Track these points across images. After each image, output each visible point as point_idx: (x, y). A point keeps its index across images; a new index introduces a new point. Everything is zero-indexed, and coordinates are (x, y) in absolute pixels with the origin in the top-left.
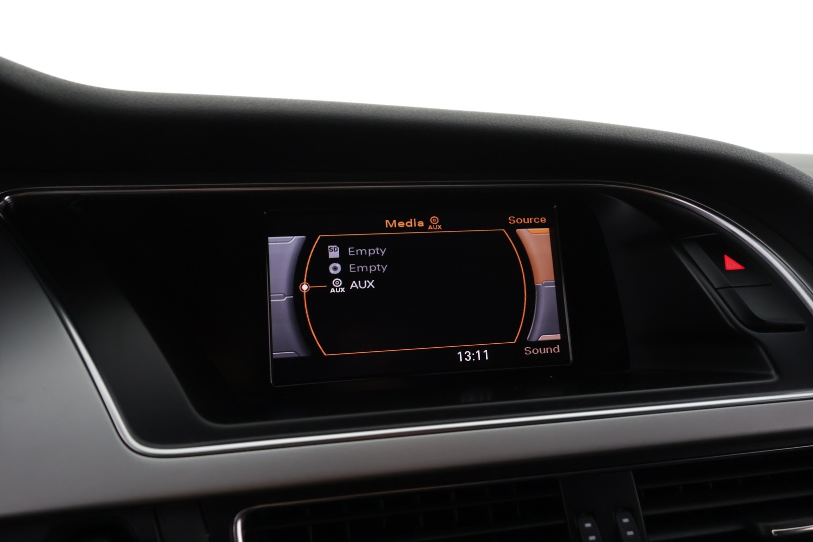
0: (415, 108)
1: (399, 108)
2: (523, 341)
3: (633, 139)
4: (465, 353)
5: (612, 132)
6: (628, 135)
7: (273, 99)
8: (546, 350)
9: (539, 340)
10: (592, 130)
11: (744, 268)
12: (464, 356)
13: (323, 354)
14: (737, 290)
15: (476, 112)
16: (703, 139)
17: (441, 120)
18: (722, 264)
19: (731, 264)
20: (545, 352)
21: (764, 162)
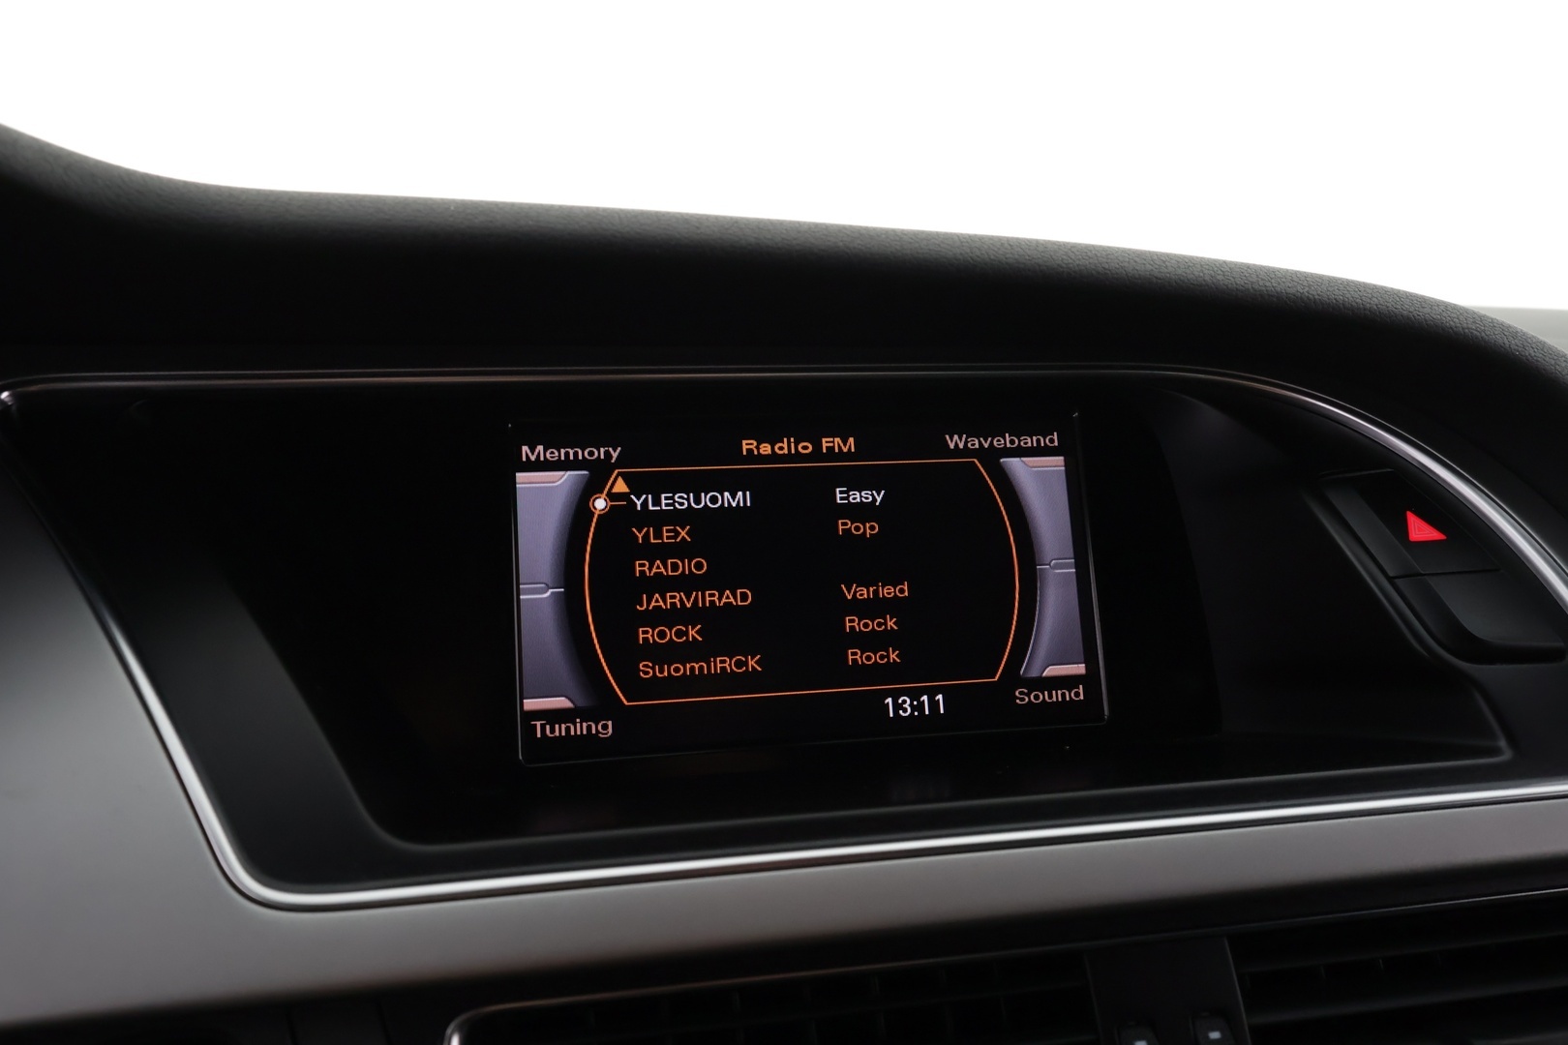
0: (805, 223)
1: (771, 222)
2: (1013, 677)
3: (1230, 286)
4: (900, 701)
5: (1188, 271)
6: (1220, 277)
7: (527, 204)
8: (1057, 696)
9: (1044, 674)
10: (1149, 267)
11: (1443, 537)
12: (897, 707)
13: (622, 702)
14: (1433, 582)
15: (923, 232)
16: (1365, 286)
17: (854, 248)
18: (1402, 530)
19: (1420, 530)
20: (1054, 699)
21: (1484, 331)
